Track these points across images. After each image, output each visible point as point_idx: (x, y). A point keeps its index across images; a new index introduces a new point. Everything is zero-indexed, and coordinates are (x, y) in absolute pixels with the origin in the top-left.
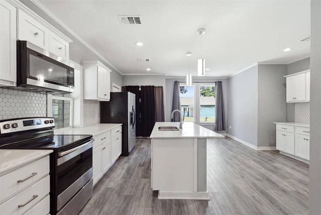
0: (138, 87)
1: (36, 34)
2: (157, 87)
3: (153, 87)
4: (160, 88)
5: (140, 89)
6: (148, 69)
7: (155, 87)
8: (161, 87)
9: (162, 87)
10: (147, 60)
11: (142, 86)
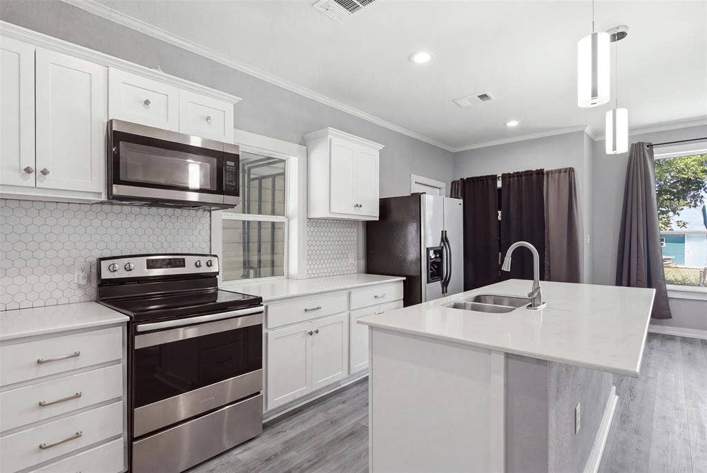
0: (494, 178)
1: (147, 102)
2: (552, 171)
3: (540, 173)
4: (562, 174)
5: (499, 184)
6: (512, 124)
7: (548, 173)
8: (565, 171)
9: (570, 172)
10: (483, 97)
11: (504, 176)
